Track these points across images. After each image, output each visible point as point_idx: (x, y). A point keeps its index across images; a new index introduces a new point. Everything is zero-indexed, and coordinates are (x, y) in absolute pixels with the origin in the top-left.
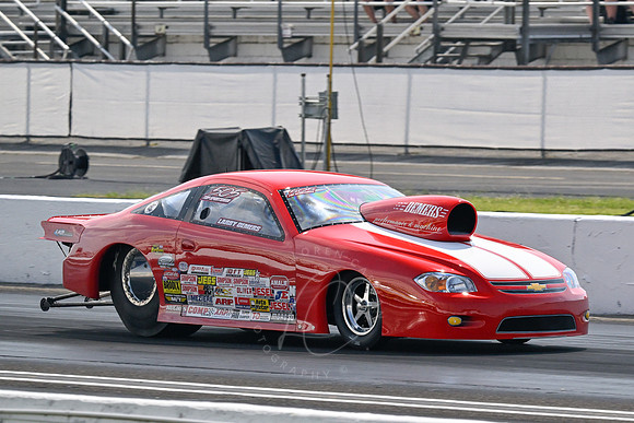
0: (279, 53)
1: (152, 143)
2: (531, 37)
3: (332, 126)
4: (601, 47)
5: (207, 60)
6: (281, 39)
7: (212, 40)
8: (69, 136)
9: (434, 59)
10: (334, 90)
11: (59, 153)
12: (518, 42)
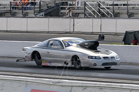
1: (117, 34)
5: (128, 17)
8: (101, 32)
11: (99, 35)
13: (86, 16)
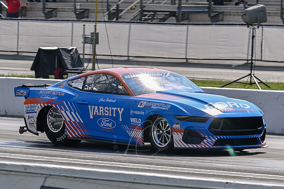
0: (75, 15)
1: (20, 53)
2: (182, 10)
3: (96, 47)
4: (212, 16)
5: (44, 18)
6: (75, 10)
7: (46, 10)
9: (141, 19)
10: (97, 32)
12: (177, 13)
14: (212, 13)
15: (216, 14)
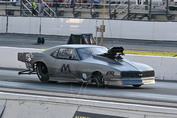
0: (91, 16)
7: (75, 12)
8: (40, 34)
9: (128, 18)
10: (104, 25)
12: (148, 15)
13: (22, 13)
14: (168, 15)
15: (170, 15)
